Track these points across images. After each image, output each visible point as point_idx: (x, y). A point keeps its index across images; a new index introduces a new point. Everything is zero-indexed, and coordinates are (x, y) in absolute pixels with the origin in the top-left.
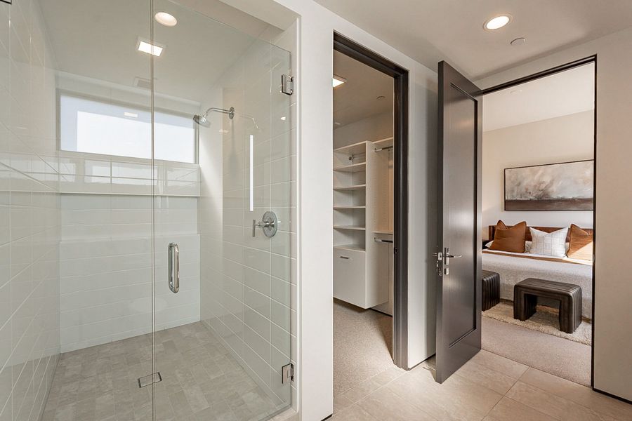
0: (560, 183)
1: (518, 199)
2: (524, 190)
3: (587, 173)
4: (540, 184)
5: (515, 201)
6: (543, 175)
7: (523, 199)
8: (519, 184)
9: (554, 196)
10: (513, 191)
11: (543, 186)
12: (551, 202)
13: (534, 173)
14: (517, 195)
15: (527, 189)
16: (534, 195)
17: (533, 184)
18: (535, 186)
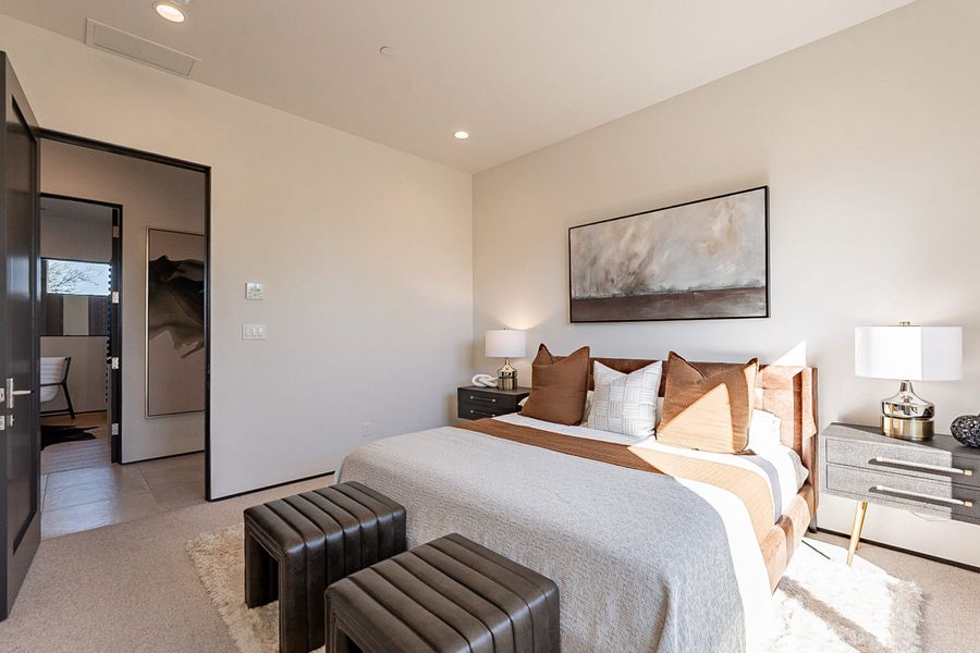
0: (665, 256)
1: (594, 295)
2: (602, 275)
3: (714, 228)
4: (630, 260)
5: (586, 299)
6: (635, 237)
7: (602, 295)
8: (594, 261)
9: (656, 286)
10: (583, 278)
11: (635, 265)
12: (650, 299)
13: (619, 235)
14: (591, 285)
15: (607, 273)
16: (620, 285)
17: (618, 260)
18: (622, 264)
